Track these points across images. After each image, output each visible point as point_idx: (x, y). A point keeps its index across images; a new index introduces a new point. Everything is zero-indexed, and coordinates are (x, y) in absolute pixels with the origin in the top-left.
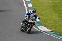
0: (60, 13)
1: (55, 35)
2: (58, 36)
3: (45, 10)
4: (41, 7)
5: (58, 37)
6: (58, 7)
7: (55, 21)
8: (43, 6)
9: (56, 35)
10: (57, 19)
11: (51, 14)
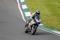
0: (52, 7)
1: (46, 29)
3: (36, 5)
4: (33, 2)
5: (49, 31)
6: (49, 2)
8: (35, 1)
9: (48, 29)
10: (48, 14)
11: (43, 8)
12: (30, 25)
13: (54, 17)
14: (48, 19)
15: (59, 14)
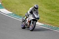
1: (15, 17)
2: (19, 18)
7: (16, 4)
9: (17, 17)
12: (27, 20)
13: (23, 5)
14: (17, 7)
15: (27, 2)
